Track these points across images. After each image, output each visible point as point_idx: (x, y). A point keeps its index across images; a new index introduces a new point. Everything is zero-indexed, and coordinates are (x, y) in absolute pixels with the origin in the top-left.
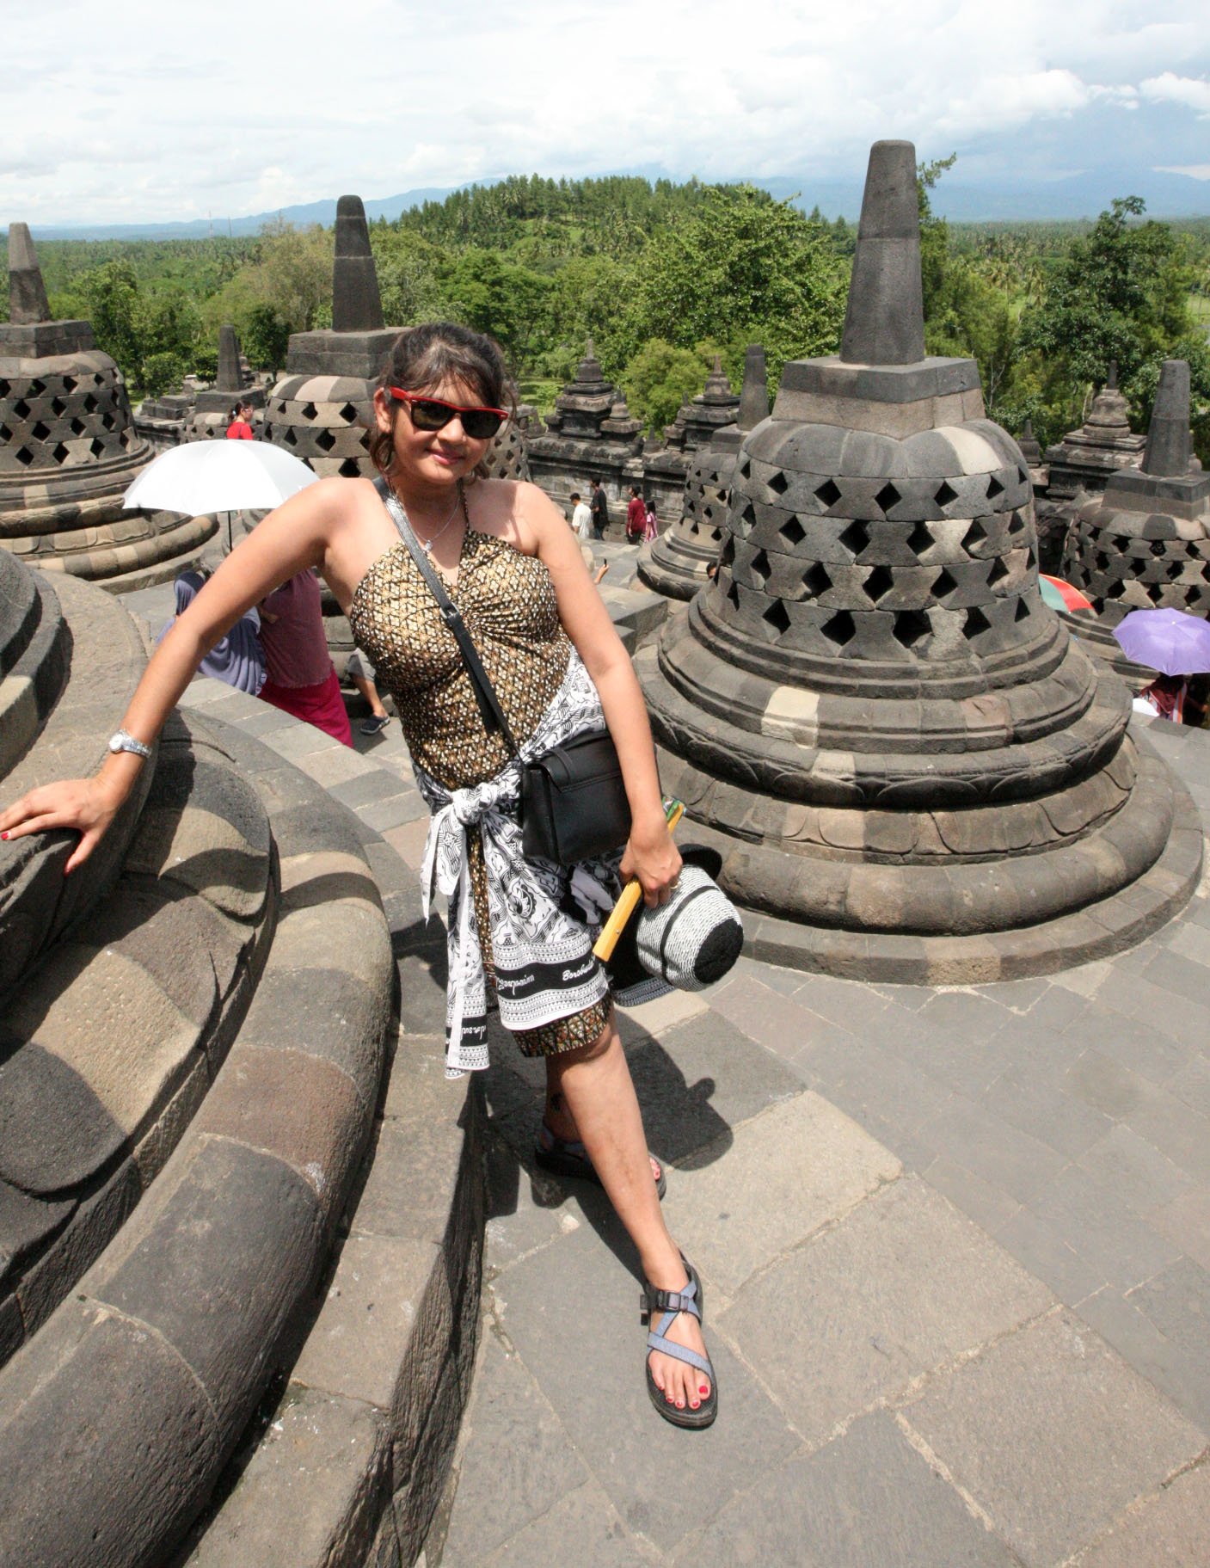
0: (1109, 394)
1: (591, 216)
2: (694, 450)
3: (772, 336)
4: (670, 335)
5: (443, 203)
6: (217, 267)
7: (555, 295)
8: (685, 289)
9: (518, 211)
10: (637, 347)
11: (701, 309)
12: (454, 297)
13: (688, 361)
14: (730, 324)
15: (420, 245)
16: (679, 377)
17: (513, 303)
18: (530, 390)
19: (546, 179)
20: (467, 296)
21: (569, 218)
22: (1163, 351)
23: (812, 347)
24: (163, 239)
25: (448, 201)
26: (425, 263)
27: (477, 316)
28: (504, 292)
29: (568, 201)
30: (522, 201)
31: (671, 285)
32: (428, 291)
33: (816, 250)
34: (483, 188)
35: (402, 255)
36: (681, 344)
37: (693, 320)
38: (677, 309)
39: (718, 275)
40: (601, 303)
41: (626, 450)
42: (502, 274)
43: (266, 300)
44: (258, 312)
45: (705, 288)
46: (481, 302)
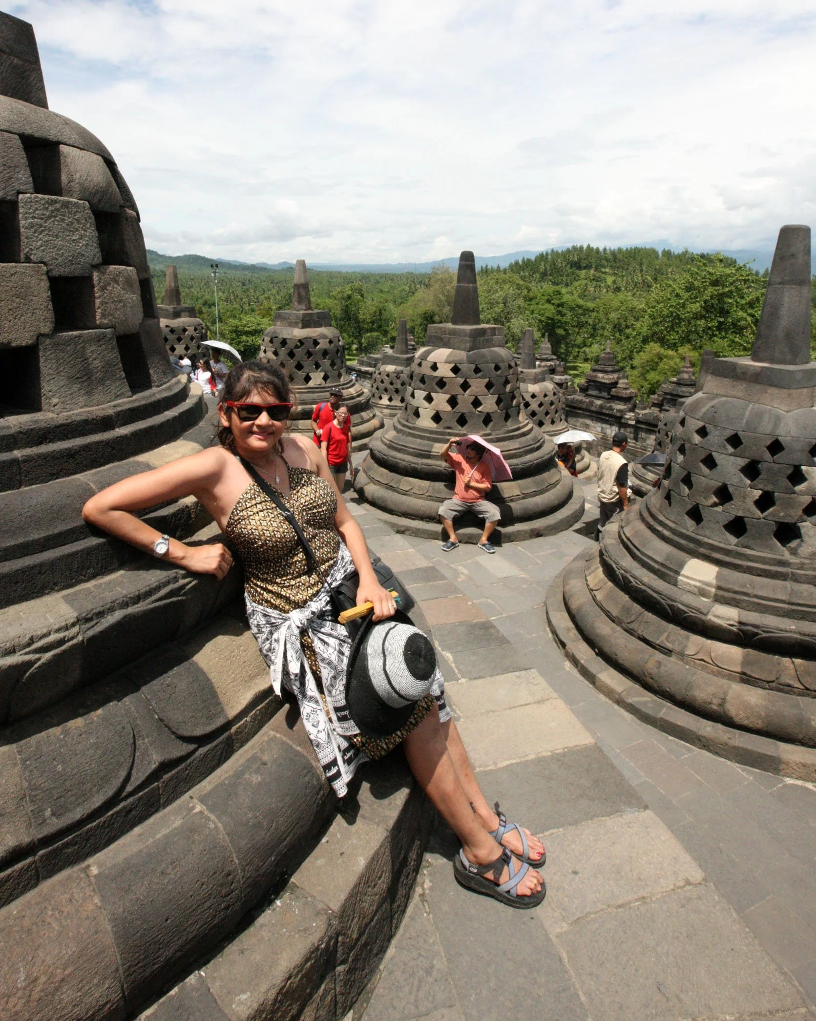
1: (620, 270)
2: (667, 411)
3: (729, 346)
4: (662, 341)
5: (533, 259)
6: (407, 288)
7: (594, 314)
8: (674, 314)
9: (577, 265)
10: (641, 347)
11: (683, 328)
12: (535, 312)
13: (673, 358)
14: (702, 337)
15: (517, 282)
16: (666, 367)
17: (569, 317)
18: (575, 368)
19: (595, 248)
20: (543, 311)
21: (607, 270)
24: (380, 272)
25: (536, 258)
26: (519, 292)
27: (547, 324)
28: (564, 311)
29: (607, 260)
30: (580, 259)
31: (666, 312)
32: (519, 308)
34: (557, 252)
35: (506, 287)
36: (669, 347)
37: (678, 334)
38: (668, 326)
39: (696, 307)
40: (622, 320)
41: (625, 407)
42: (564, 300)
43: (431, 308)
44: (425, 314)
45: (687, 315)
46: (550, 316)
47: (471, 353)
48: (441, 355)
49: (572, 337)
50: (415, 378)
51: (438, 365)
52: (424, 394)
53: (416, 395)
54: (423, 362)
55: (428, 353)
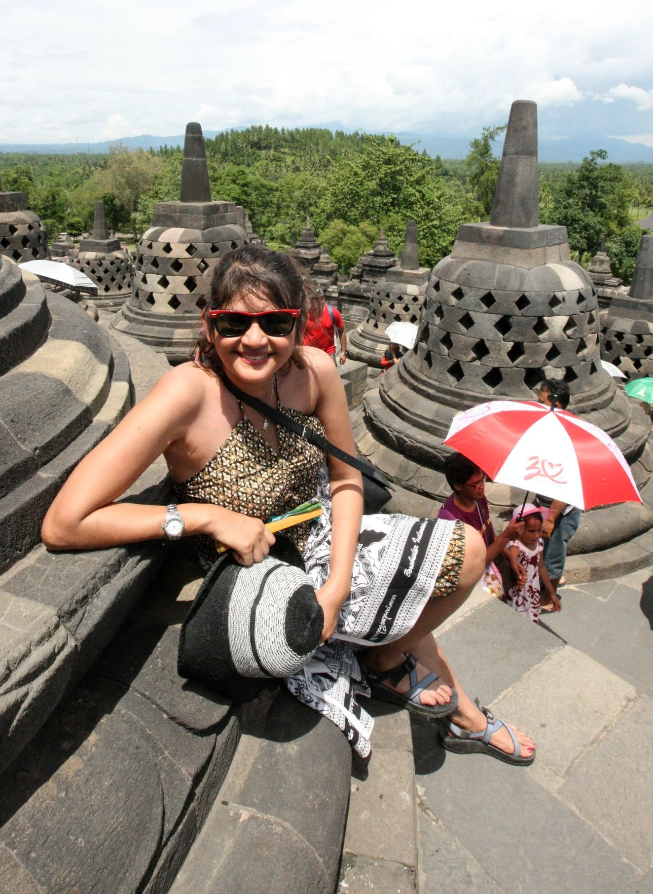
0: (601, 255)
1: (298, 150)
2: (368, 282)
3: (403, 220)
4: (344, 217)
5: (213, 138)
7: (278, 194)
8: (354, 192)
9: (257, 146)
10: (326, 224)
11: (361, 206)
12: (221, 193)
13: (355, 234)
14: (379, 212)
16: (350, 242)
17: (254, 197)
19: (273, 128)
20: (228, 191)
21: (286, 150)
22: (616, 235)
23: (425, 227)
25: (216, 137)
28: (249, 191)
29: (285, 140)
30: (260, 140)
31: (346, 190)
33: (428, 172)
34: (237, 132)
36: (351, 223)
37: (358, 210)
38: (349, 203)
39: (373, 185)
40: (305, 199)
41: (328, 281)
42: (248, 180)
43: (110, 191)
44: (105, 197)
45: (365, 192)
46: (236, 196)
47: (206, 231)
48: (173, 235)
49: (258, 217)
50: (145, 262)
51: (172, 246)
52: (159, 277)
53: (148, 279)
54: (153, 243)
55: (156, 235)
